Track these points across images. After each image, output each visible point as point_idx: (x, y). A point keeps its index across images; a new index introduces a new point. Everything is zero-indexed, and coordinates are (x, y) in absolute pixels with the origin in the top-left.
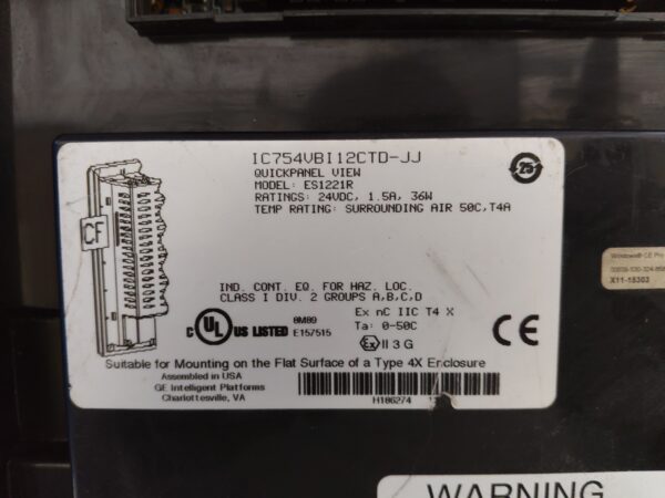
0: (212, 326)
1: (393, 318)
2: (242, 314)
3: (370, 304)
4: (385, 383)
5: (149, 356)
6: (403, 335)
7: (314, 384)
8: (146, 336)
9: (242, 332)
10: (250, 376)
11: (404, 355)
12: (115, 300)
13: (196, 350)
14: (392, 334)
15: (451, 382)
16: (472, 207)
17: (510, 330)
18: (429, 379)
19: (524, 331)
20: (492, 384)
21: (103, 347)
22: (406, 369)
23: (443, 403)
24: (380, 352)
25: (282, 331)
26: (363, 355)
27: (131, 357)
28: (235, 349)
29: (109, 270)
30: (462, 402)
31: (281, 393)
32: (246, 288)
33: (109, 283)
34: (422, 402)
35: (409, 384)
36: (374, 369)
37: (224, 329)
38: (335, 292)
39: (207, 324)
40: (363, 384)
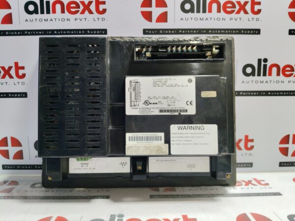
0: (147, 103)
1: (172, 101)
2: (151, 101)
3: (169, 100)
4: (171, 111)
5: (137, 107)
6: (174, 104)
7: (161, 111)
8: (137, 104)
9: (151, 104)
10: (152, 110)
11: (174, 107)
12: (133, 99)
13: (144, 106)
14: (172, 104)
15: (181, 111)
16: (183, 86)
17: (189, 103)
18: (178, 110)
19: (190, 103)
20: (186, 111)
21: (131, 106)
22: (174, 109)
23: (180, 113)
24: (171, 107)
25: (157, 103)
26: (168, 107)
27: (135, 107)
28: (150, 106)
29: (132, 95)
30: (182, 113)
31: (156, 112)
32: (151, 97)
33: (132, 96)
34: (177, 114)
35: (175, 111)
36: (170, 109)
37: (148, 103)
38: (164, 98)
39: (146, 102)
40: (168, 111)
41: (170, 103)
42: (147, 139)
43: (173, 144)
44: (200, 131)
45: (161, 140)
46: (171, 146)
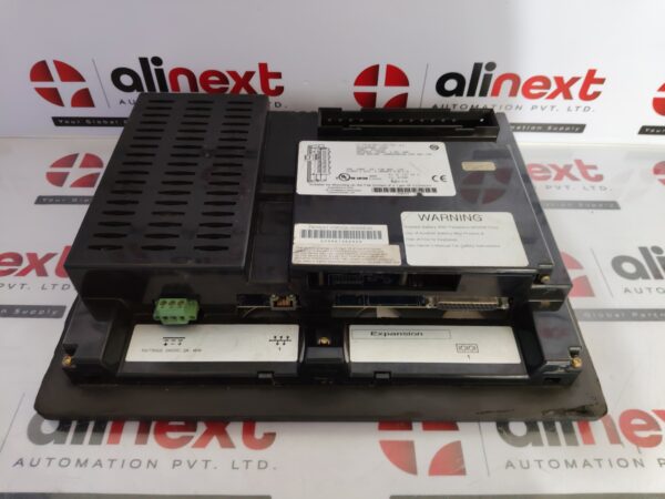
0: (344, 177)
1: (401, 176)
2: (354, 175)
3: (394, 173)
4: (400, 190)
5: (323, 183)
6: (404, 180)
7: (376, 190)
8: (323, 178)
9: (353, 178)
10: (356, 188)
11: (405, 184)
12: (314, 171)
13: (339, 182)
14: (401, 179)
15: (421, 189)
16: (419, 154)
17: (437, 179)
18: (414, 189)
19: (441, 178)
20: (434, 190)
21: (309, 180)
22: (406, 187)
24: (398, 184)
25: (366, 178)
26: (392, 184)
27: (317, 183)
28: (351, 182)
29: (312, 166)
30: (425, 194)
31: (368, 192)
32: (355, 169)
34: (412, 194)
35: (408, 190)
36: (396, 187)
37: (347, 177)
38: (382, 170)
39: (342, 176)
40: (393, 190)
41: (395, 178)
42: (346, 234)
43: (411, 246)
44: (473, 223)
45: (380, 237)
46: (407, 248)
